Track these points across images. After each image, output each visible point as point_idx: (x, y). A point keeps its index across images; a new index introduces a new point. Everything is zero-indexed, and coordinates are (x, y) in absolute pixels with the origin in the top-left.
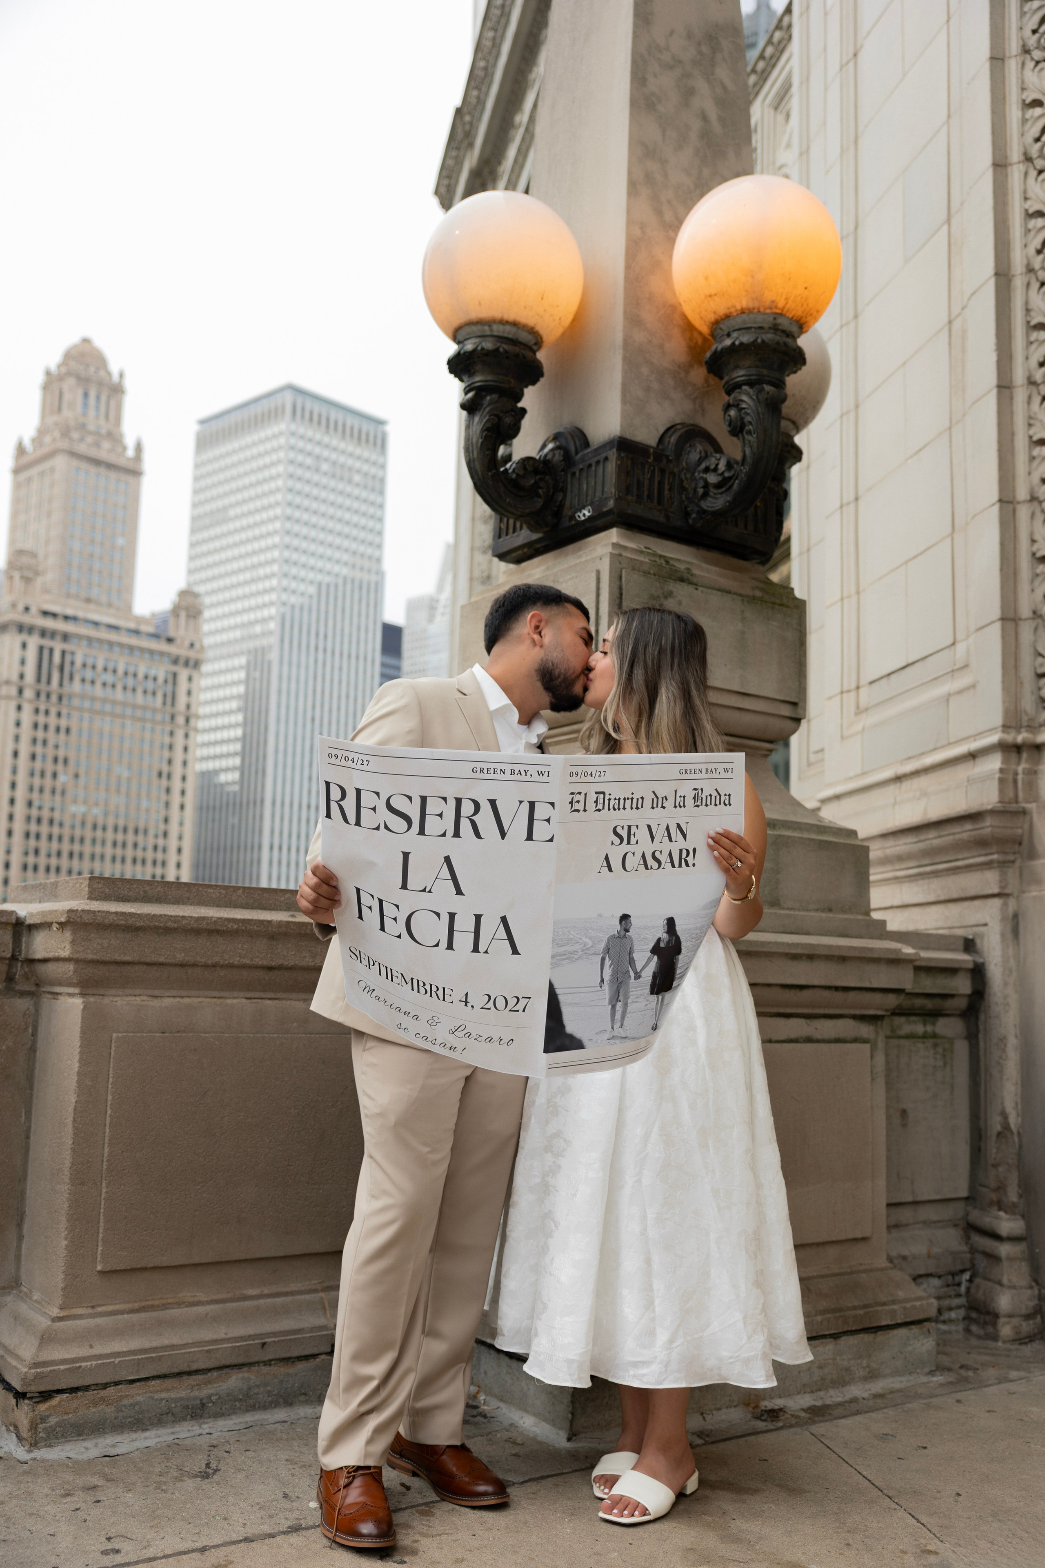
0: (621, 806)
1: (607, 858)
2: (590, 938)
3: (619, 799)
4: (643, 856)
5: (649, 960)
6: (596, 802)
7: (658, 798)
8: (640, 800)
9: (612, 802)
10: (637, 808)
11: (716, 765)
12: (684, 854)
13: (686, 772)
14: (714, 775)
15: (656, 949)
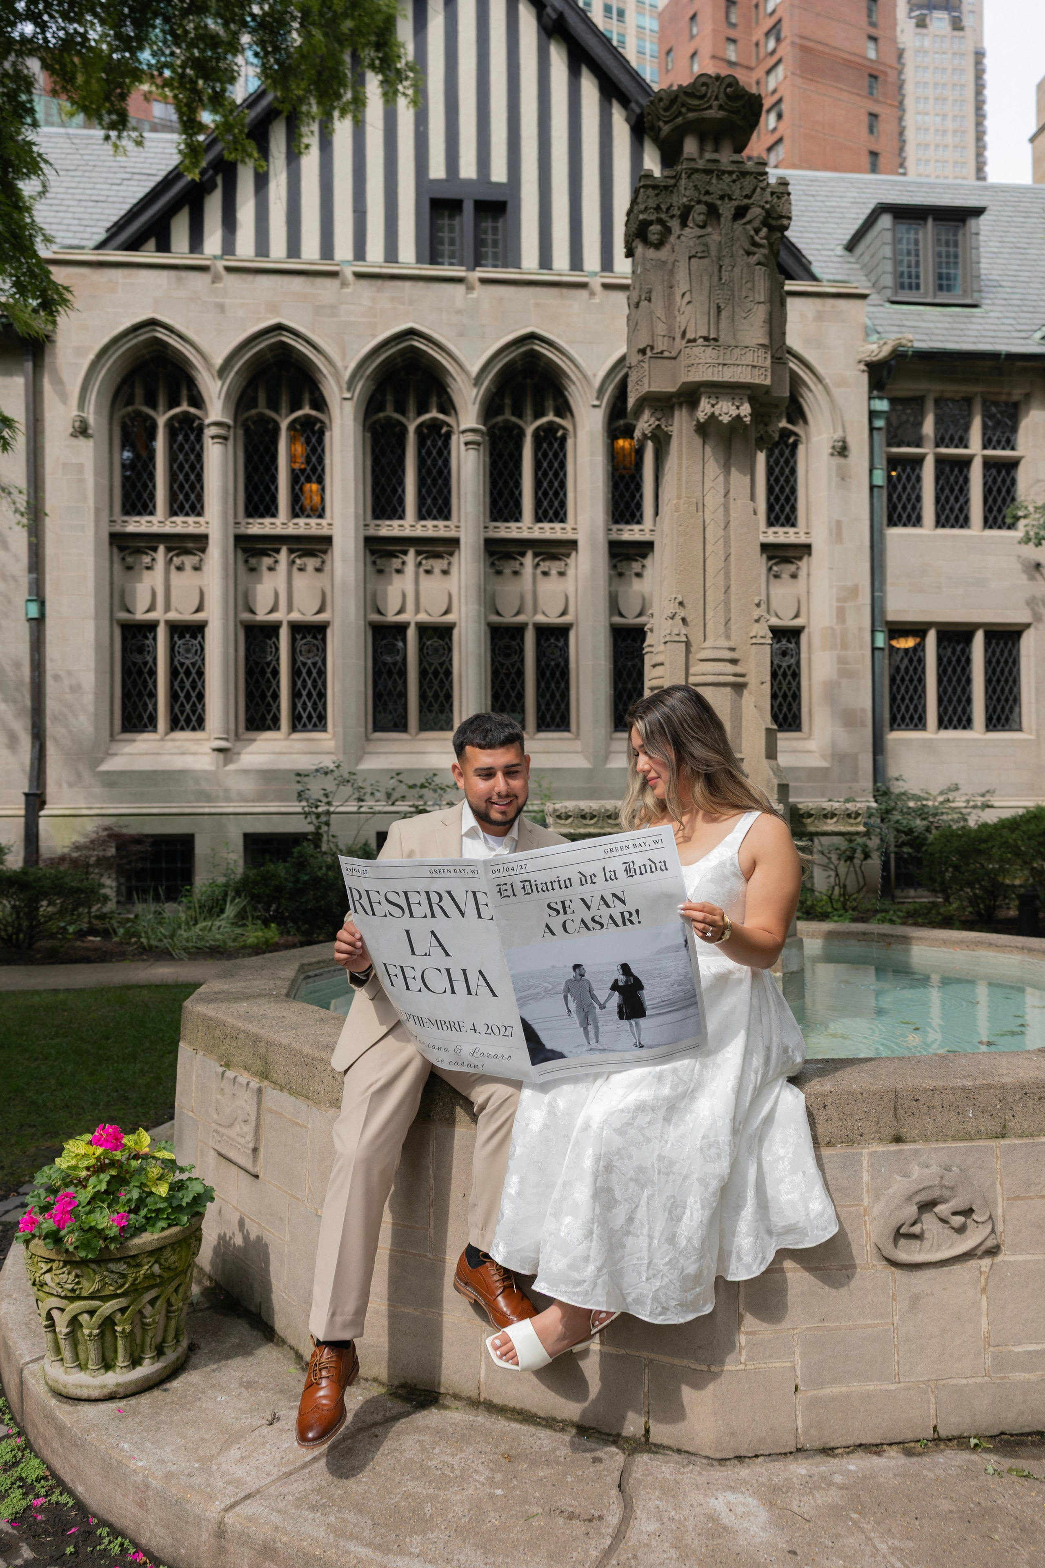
1: (548, 926)
2: (550, 983)
3: (547, 883)
4: (583, 921)
5: (610, 997)
6: (524, 888)
7: (585, 877)
8: (568, 881)
9: (540, 886)
11: (644, 840)
12: (627, 915)
13: (611, 850)
14: (644, 848)
15: (615, 987)
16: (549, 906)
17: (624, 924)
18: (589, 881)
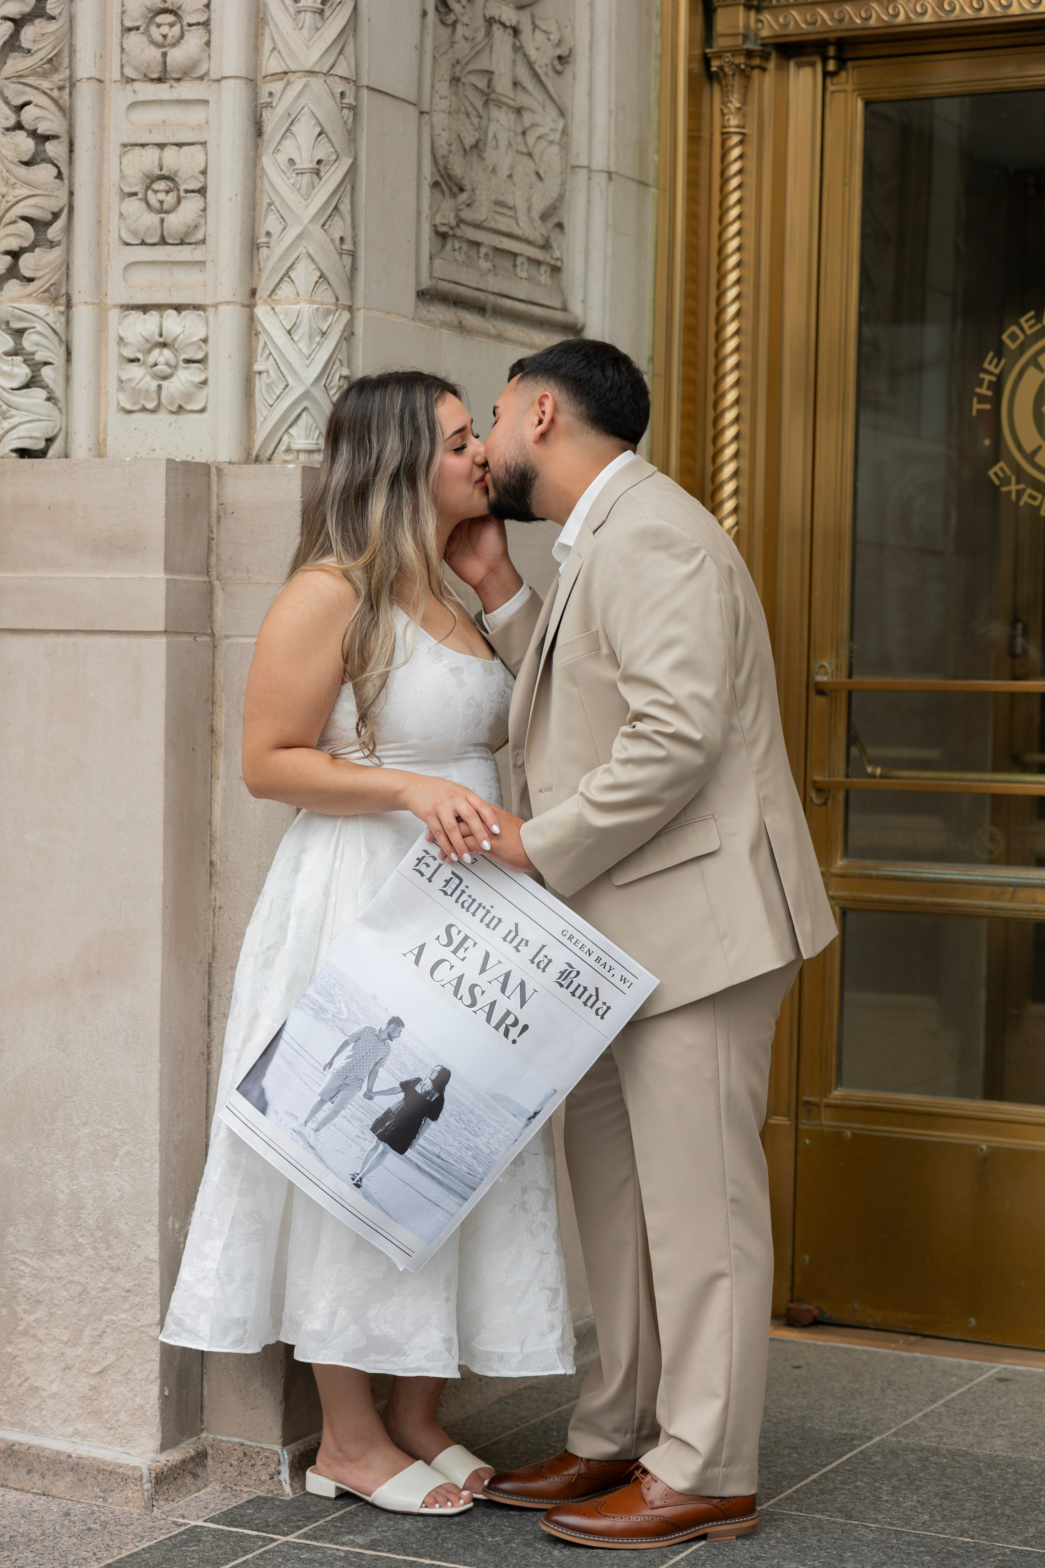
0: (472, 909)
1: (422, 948)
2: (349, 1010)
3: (474, 900)
4: (460, 978)
5: (391, 1091)
6: (447, 882)
7: (517, 935)
8: (495, 921)
9: (464, 897)
10: (488, 926)
11: (614, 965)
12: (510, 1020)
13: (571, 938)
14: (604, 972)
15: (407, 1086)
16: (449, 928)
17: (497, 1027)
18: (515, 943)
